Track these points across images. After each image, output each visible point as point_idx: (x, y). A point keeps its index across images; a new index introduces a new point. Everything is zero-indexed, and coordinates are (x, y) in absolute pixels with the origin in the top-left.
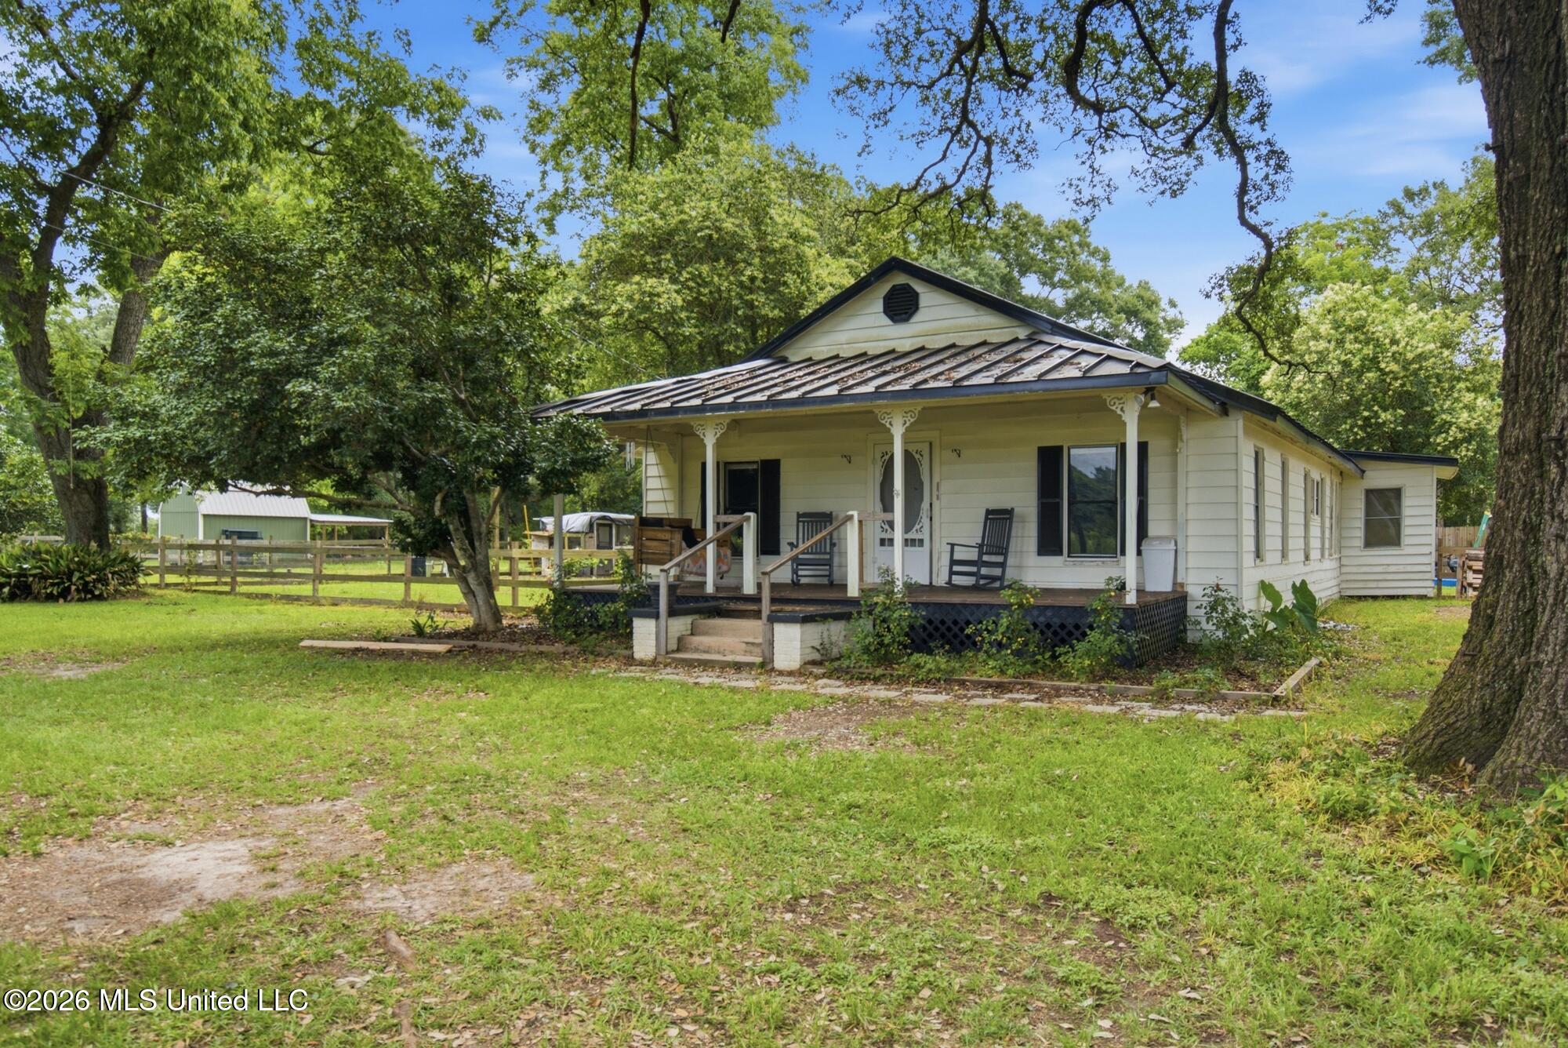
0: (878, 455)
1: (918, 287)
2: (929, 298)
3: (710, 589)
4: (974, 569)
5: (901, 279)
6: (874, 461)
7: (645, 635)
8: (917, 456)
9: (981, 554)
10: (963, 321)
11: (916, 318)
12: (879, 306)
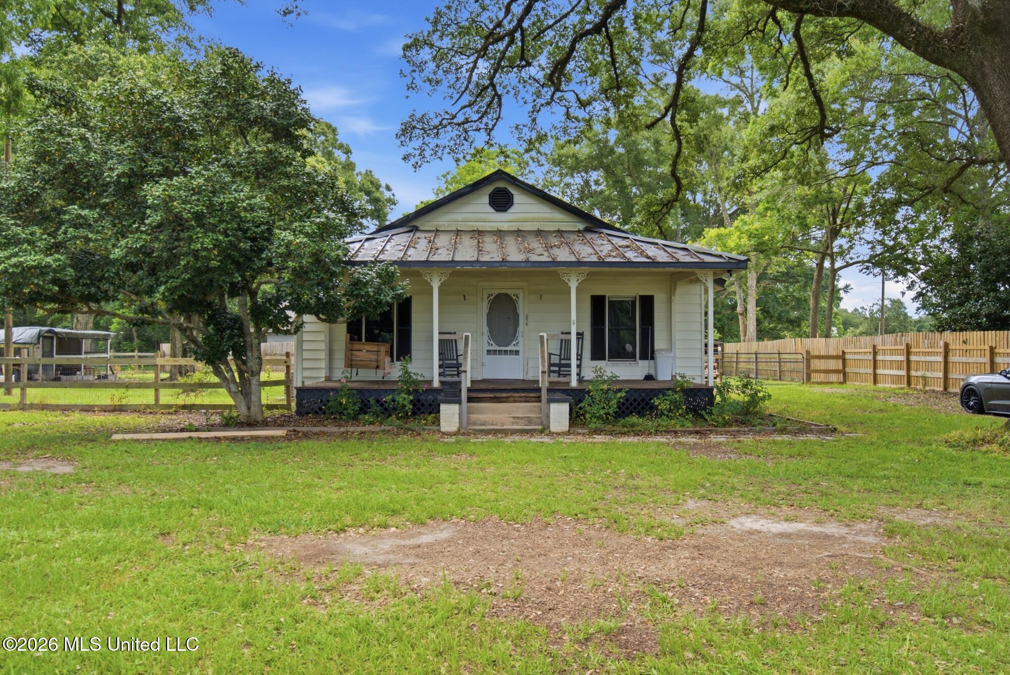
0: (485, 296)
1: (513, 190)
2: (519, 198)
3: (436, 384)
4: (557, 369)
5: (501, 184)
6: (482, 300)
7: (450, 416)
8: (514, 298)
9: (561, 359)
10: (545, 215)
11: (511, 210)
12: (486, 199)
